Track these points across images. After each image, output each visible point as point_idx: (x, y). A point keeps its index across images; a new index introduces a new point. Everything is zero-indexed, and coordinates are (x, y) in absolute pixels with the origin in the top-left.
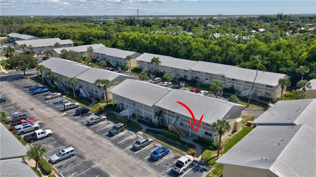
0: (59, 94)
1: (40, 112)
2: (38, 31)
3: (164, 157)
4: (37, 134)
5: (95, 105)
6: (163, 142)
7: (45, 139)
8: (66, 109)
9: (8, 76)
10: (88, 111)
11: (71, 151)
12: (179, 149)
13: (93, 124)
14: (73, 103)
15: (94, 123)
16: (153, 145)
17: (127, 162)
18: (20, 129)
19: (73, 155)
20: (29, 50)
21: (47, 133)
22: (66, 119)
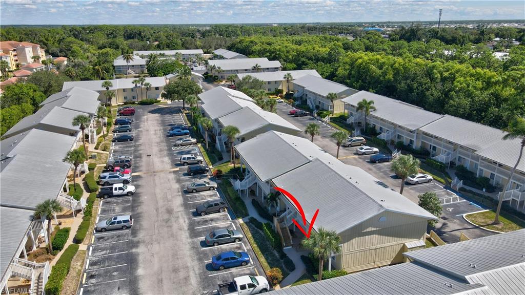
0: (194, 140)
1: (153, 161)
2: (248, 46)
3: (234, 268)
4: (114, 189)
5: (223, 165)
6: (255, 245)
7: (123, 198)
8: (182, 163)
9: (166, 108)
10: (205, 172)
11: (124, 221)
12: (269, 263)
13: (192, 192)
14: (194, 156)
15: (194, 191)
16: (238, 246)
17: (178, 258)
18: (105, 177)
19: (128, 228)
20: (217, 74)
21: (126, 191)
22: (172, 176)
